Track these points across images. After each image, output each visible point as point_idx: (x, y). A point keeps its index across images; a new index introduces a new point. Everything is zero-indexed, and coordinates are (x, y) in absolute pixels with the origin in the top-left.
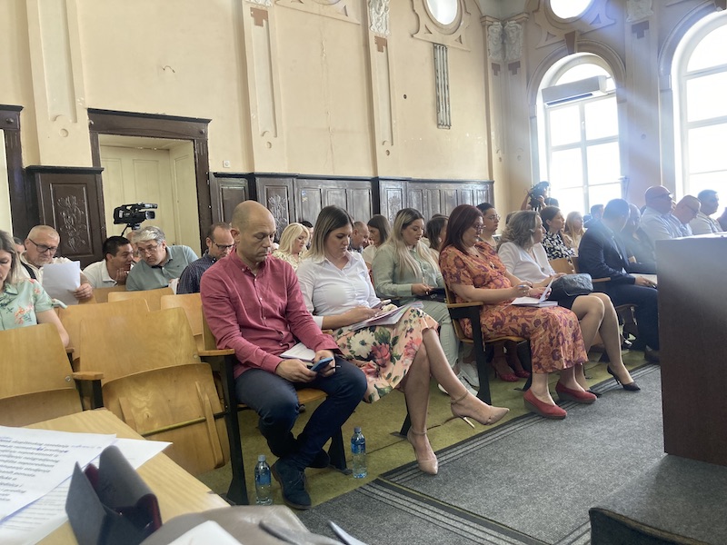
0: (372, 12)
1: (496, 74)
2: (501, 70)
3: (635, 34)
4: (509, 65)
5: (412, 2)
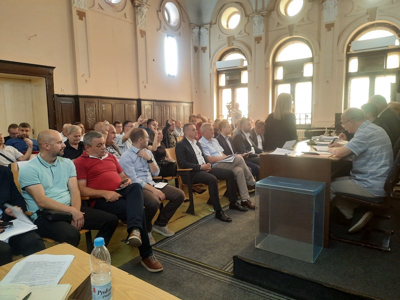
0: (139, 17)
1: (196, 52)
2: (198, 50)
3: (256, 42)
4: (202, 48)
5: (158, 13)
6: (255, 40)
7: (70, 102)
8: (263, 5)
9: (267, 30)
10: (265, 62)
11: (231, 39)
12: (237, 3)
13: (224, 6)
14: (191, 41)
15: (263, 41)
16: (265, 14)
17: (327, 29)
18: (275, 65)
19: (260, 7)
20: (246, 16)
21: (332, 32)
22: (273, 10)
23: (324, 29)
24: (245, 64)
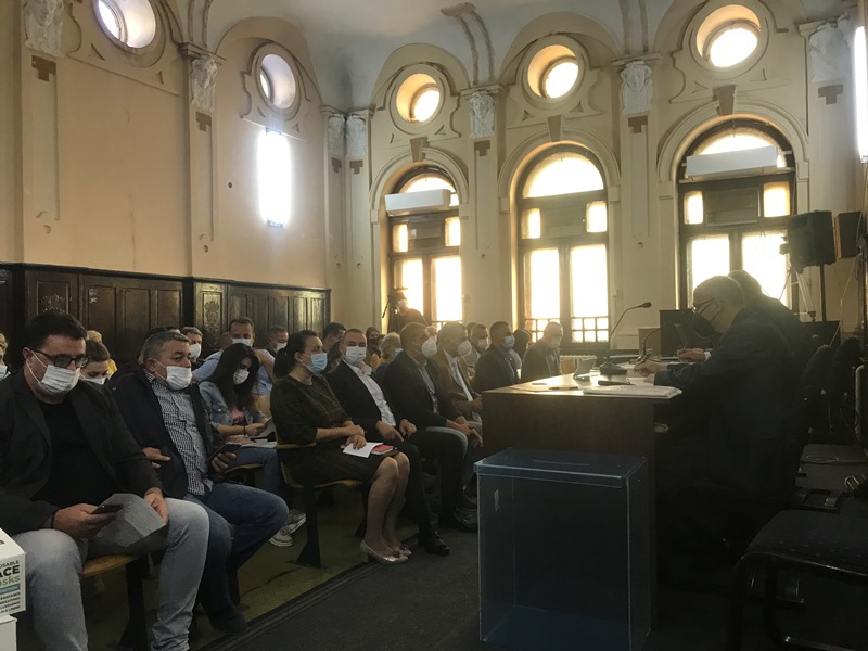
1: (336, 171)
2: (342, 167)
3: (478, 152)
4: (351, 163)
5: (244, 78)
6: (475, 149)
8: (491, 71)
9: (501, 128)
10: (499, 198)
11: (419, 144)
12: (432, 64)
13: (401, 70)
14: (326, 146)
15: (493, 152)
16: (497, 92)
17: (632, 128)
18: (524, 205)
19: (483, 76)
20: (453, 93)
21: (642, 135)
22: (514, 83)
23: (625, 130)
24: (455, 201)
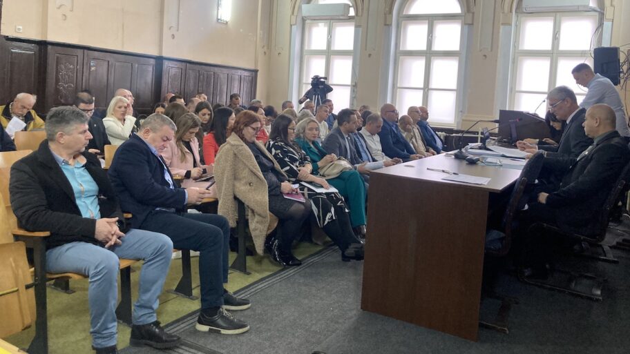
7: (30, 51)
10: (385, 14)
24: (352, 12)
